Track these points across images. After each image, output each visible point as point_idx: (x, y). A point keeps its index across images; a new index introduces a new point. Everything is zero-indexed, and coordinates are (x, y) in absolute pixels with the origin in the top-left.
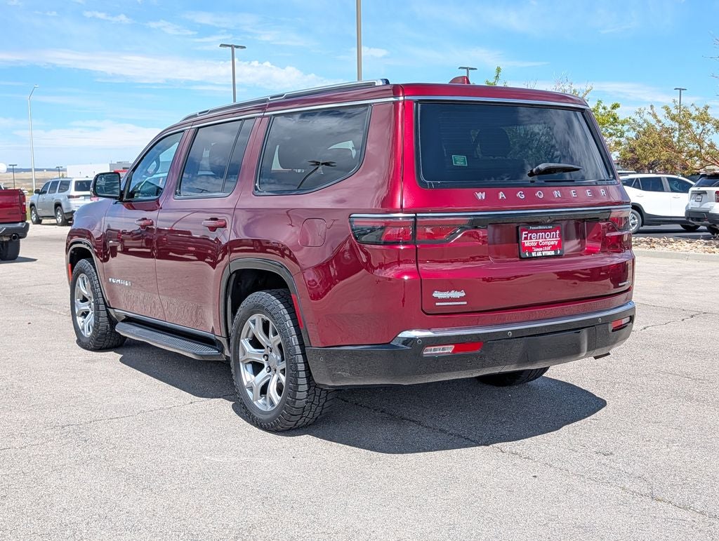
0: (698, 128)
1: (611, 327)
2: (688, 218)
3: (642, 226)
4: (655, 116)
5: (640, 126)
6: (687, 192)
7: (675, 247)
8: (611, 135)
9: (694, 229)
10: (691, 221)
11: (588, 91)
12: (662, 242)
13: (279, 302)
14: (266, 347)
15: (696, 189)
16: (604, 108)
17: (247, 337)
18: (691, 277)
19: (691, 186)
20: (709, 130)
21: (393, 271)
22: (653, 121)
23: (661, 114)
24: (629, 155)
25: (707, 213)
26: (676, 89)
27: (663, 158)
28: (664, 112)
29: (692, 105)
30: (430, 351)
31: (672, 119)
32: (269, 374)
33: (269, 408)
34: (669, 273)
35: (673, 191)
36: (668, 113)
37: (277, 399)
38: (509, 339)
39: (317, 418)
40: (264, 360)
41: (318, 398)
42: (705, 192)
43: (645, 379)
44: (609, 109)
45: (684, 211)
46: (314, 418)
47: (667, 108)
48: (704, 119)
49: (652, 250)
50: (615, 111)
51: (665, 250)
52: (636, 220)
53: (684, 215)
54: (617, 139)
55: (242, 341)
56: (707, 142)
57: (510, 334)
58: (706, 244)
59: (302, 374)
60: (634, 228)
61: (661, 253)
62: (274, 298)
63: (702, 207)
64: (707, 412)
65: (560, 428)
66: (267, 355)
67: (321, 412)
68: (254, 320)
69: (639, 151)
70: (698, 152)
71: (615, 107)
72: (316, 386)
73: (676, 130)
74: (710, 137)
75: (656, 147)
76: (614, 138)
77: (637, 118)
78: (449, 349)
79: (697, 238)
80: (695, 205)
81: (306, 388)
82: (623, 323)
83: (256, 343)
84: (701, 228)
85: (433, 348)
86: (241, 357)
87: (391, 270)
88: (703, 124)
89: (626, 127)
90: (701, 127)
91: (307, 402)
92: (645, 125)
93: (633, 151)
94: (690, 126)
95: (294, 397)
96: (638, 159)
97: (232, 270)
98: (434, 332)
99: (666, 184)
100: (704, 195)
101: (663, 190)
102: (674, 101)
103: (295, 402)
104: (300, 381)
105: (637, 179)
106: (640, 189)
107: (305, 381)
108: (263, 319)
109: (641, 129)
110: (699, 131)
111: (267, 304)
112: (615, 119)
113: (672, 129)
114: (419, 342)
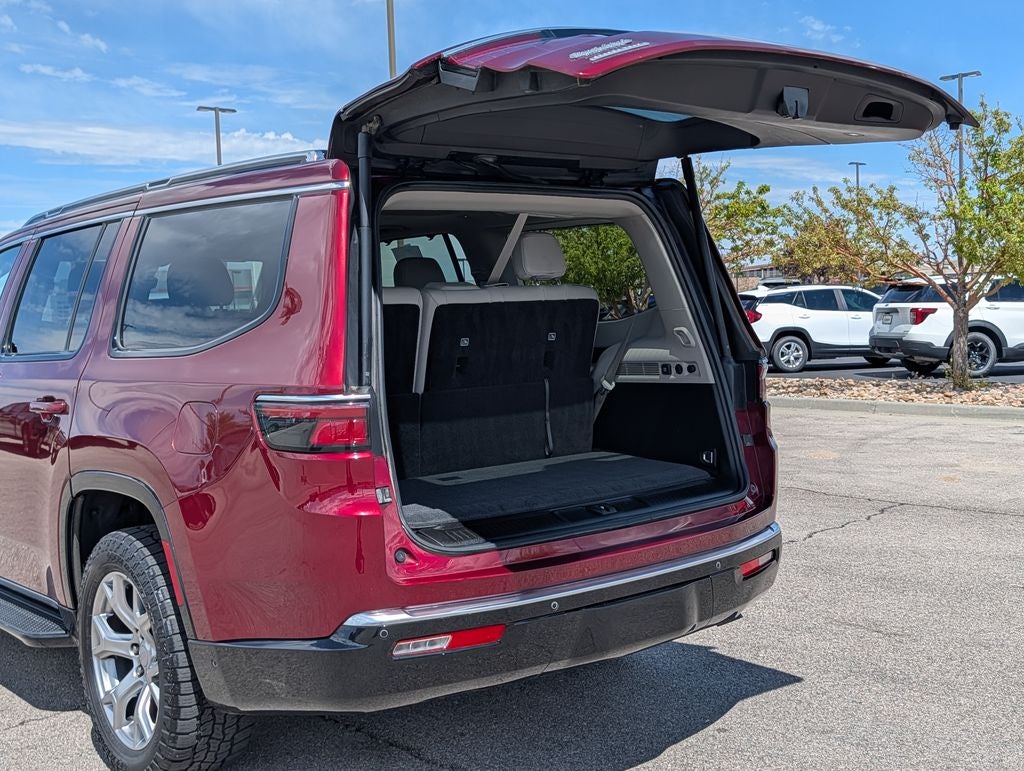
0: (881, 218)
1: (738, 574)
2: (873, 348)
3: (809, 360)
4: (819, 203)
5: (798, 218)
6: (871, 310)
7: (856, 394)
8: (759, 231)
9: (882, 363)
10: (877, 352)
11: (723, 169)
12: (837, 386)
13: (147, 552)
14: (133, 631)
15: (883, 305)
16: (748, 193)
17: (103, 611)
18: (879, 441)
19: (876, 301)
20: (896, 222)
21: (337, 503)
22: (817, 211)
23: (828, 199)
24: (785, 260)
25: (900, 340)
26: (851, 163)
27: (833, 263)
28: (832, 197)
29: (872, 186)
30: (405, 650)
31: (844, 207)
32: (141, 679)
33: (138, 746)
34: (849, 434)
35: (851, 308)
36: (838, 198)
37: (149, 727)
38: (555, 614)
39: (223, 761)
40: (132, 654)
41: (221, 727)
42: (895, 311)
43: (807, 638)
44: (754, 192)
45: (868, 338)
46: (219, 760)
47: (835, 191)
48: (889, 205)
49: (822, 398)
50: (762, 197)
51: (843, 398)
52: (801, 352)
53: (867, 343)
54: (768, 237)
55: (94, 618)
56: (894, 240)
57: (556, 606)
58: (900, 387)
59: (186, 688)
60: (797, 364)
61: (837, 403)
62: (139, 544)
63: (893, 331)
64: (909, 704)
65: (661, 752)
66: (137, 645)
67: (230, 750)
68: (111, 583)
69: (798, 254)
70: (882, 253)
71: (763, 190)
72: (214, 708)
73: (850, 222)
74: (900, 232)
75: (823, 248)
76: (763, 235)
77: (793, 205)
78: (443, 643)
79: (888, 376)
80: (884, 330)
81: (195, 711)
82: (761, 563)
83: (117, 624)
84: (892, 360)
85: (412, 642)
86: (95, 649)
87: (332, 501)
88: (888, 214)
89: (779, 220)
90: (885, 218)
91: (199, 737)
92: (806, 216)
93: (790, 253)
94: (868, 217)
95: (173, 729)
96: (798, 265)
97: (75, 491)
98: (410, 614)
99: (841, 299)
100: (894, 315)
101: (835, 307)
102: (846, 181)
103: (174, 740)
104: (182, 701)
105: (800, 293)
106: (804, 307)
107: (192, 699)
108: (125, 582)
109: (801, 223)
110: (883, 223)
111: (128, 556)
112: (763, 208)
113: (844, 221)
114: (384, 633)
